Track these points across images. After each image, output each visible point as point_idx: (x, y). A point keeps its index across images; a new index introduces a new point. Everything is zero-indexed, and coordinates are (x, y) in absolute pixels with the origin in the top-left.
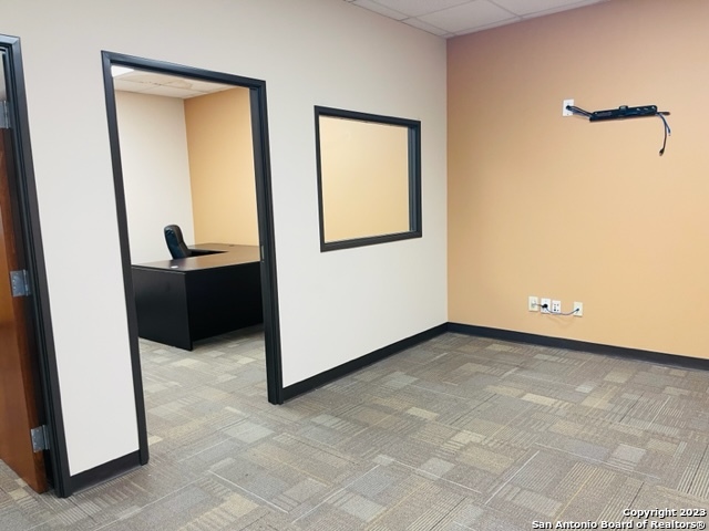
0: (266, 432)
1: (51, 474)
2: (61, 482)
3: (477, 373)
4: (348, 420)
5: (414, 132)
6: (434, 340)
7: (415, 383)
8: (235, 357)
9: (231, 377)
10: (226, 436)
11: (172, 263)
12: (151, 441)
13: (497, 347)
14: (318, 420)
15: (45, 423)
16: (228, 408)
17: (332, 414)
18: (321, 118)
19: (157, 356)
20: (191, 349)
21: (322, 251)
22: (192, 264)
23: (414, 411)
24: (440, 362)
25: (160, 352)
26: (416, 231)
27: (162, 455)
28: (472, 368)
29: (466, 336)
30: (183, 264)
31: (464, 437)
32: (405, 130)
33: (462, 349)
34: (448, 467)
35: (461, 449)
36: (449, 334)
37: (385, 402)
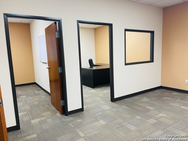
0: (110, 108)
1: (64, 111)
2: (66, 113)
3: (168, 100)
4: (130, 107)
5: (152, 34)
6: (156, 90)
7: (149, 101)
8: (104, 91)
9: (102, 95)
10: (100, 108)
11: (90, 68)
12: (84, 107)
13: (175, 93)
14: (122, 106)
15: (64, 100)
16: (101, 102)
17: (126, 106)
18: (126, 32)
19: (86, 89)
20: (94, 88)
21: (125, 65)
22: (94, 68)
23: (148, 107)
24: (157, 96)
25: (87, 88)
26: (152, 60)
27: (86, 110)
28: (166, 98)
29: (166, 90)
30: (92, 68)
31: (161, 115)
32: (150, 34)
33: (164, 93)
34: (155, 121)
35: (160, 117)
36: (161, 89)
37: (140, 104)
